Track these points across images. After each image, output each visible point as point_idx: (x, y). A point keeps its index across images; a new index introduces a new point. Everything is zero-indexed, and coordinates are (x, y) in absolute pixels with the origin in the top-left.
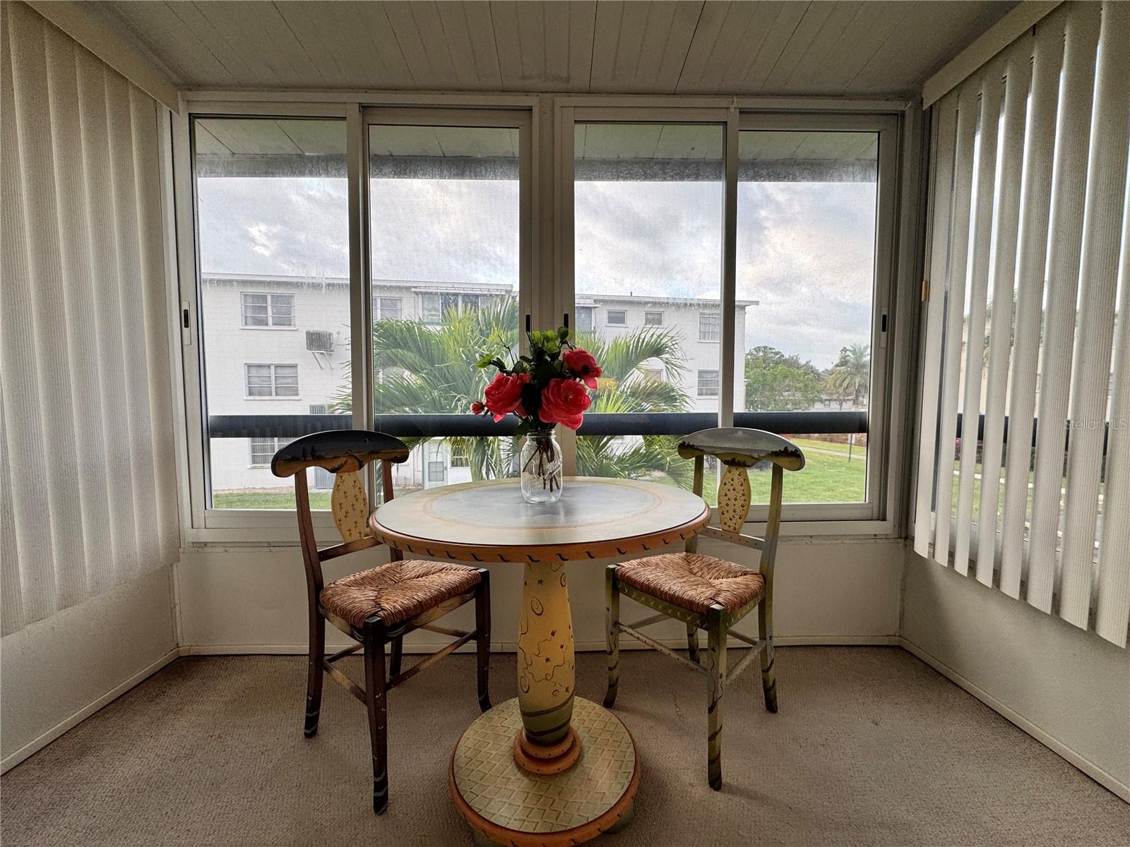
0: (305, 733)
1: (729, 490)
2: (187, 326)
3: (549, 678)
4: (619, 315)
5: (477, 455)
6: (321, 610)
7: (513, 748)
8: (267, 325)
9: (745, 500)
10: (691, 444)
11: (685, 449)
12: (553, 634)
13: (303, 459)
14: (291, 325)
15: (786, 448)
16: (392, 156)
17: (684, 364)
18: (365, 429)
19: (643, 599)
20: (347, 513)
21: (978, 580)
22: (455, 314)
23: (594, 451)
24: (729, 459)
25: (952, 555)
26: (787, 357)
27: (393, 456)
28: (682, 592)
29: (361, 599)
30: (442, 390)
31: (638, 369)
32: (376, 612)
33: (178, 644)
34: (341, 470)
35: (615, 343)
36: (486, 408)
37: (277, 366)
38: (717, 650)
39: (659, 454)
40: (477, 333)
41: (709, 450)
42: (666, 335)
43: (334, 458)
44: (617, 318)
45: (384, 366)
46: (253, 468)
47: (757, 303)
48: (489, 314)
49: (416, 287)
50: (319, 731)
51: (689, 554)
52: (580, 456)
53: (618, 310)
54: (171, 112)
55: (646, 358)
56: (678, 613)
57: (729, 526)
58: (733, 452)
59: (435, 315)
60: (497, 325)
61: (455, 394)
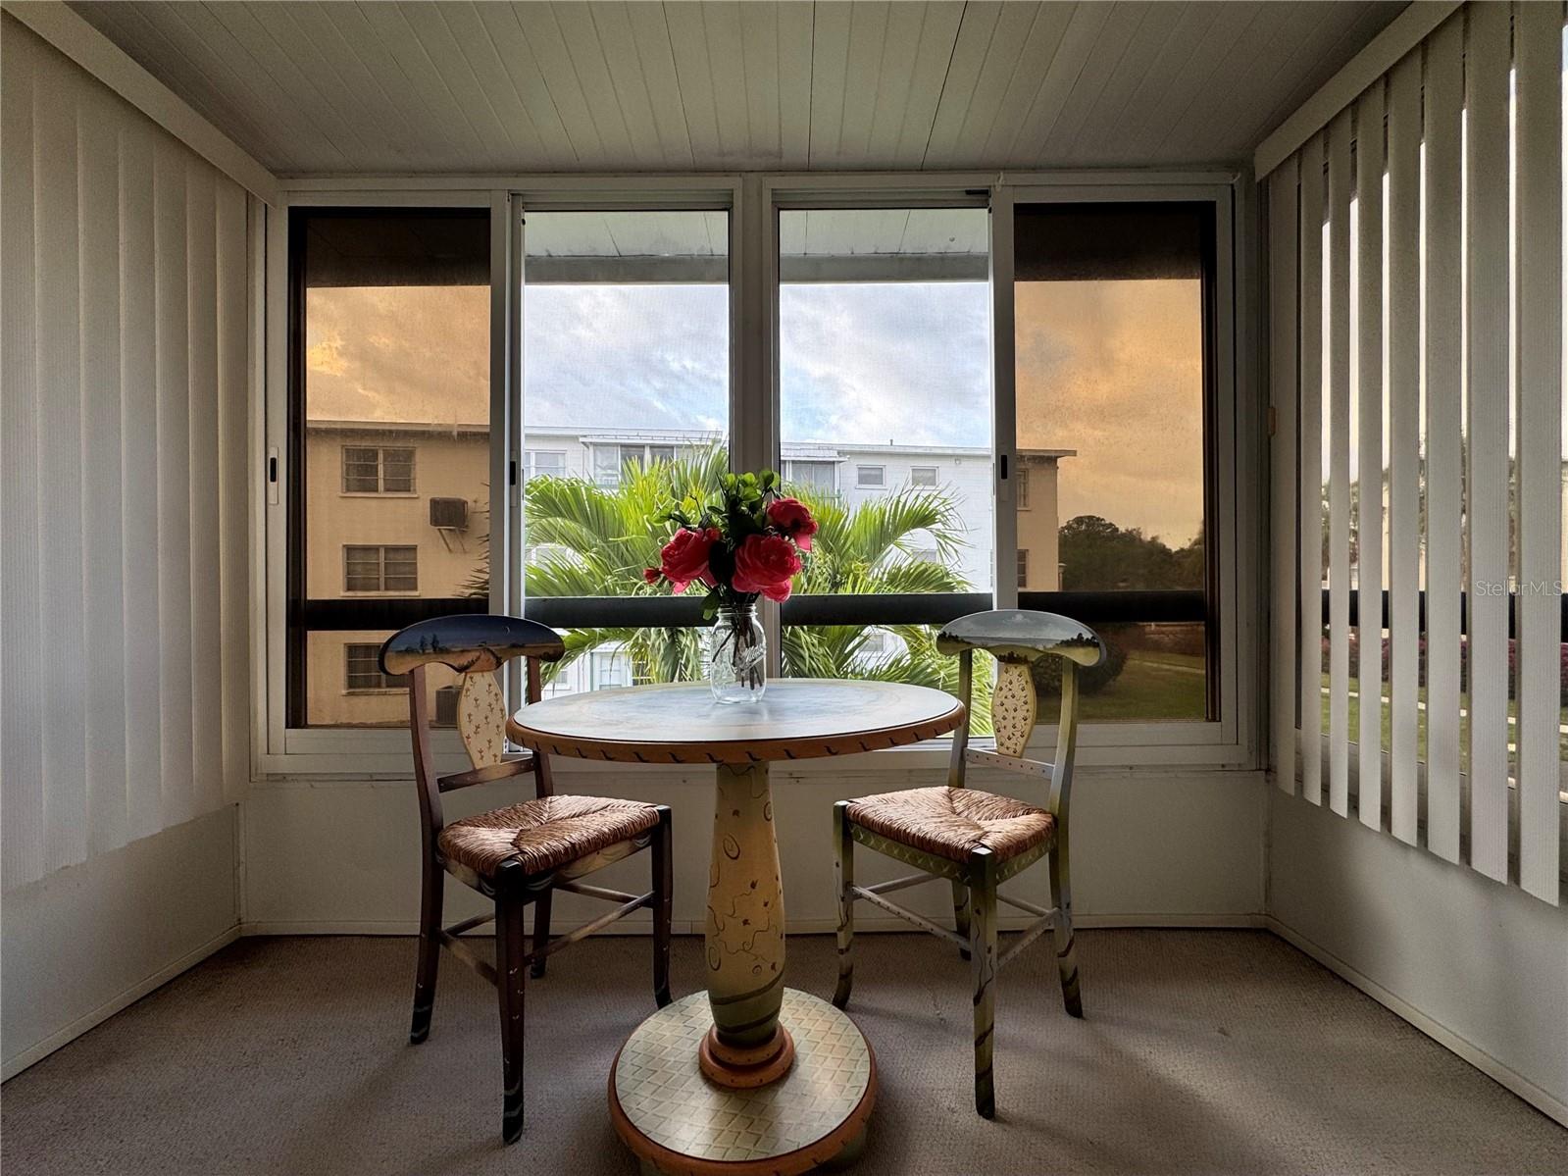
0: (412, 1037)
1: (1006, 697)
2: (273, 479)
3: (747, 948)
4: (873, 472)
5: (666, 664)
6: (439, 858)
7: (701, 1054)
8: (377, 491)
9: (1028, 711)
10: (954, 635)
11: (946, 642)
12: (753, 886)
13: (421, 651)
14: (409, 491)
15: (1080, 634)
16: (550, 256)
17: (963, 536)
18: (506, 614)
19: (884, 846)
20: (478, 727)
21: (1364, 822)
22: (639, 471)
23: (835, 663)
24: (1005, 653)
25: (1326, 789)
26: (1124, 531)
27: (542, 652)
28: (936, 833)
29: (494, 840)
30: (619, 576)
31: (898, 545)
32: (513, 856)
33: (240, 920)
34: (472, 669)
35: (865, 509)
36: (662, 575)
37: (389, 549)
38: (983, 912)
39: (929, 666)
40: (667, 494)
41: (979, 643)
42: (935, 497)
43: (462, 651)
44: (871, 477)
45: (535, 542)
46: (349, 694)
47: (1074, 453)
48: (685, 470)
49: (585, 436)
50: (431, 1036)
51: (952, 789)
52: (814, 670)
53: (872, 464)
54: (266, 205)
55: (908, 530)
56: (931, 864)
57: (1008, 748)
58: (1012, 644)
59: (613, 475)
60: (696, 484)
61: (635, 580)
